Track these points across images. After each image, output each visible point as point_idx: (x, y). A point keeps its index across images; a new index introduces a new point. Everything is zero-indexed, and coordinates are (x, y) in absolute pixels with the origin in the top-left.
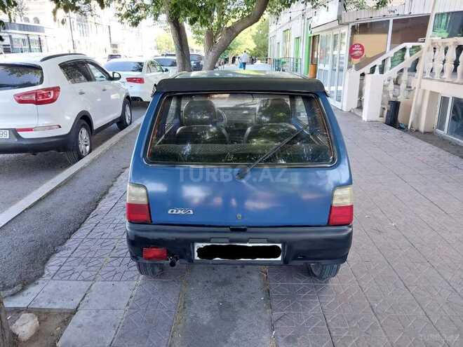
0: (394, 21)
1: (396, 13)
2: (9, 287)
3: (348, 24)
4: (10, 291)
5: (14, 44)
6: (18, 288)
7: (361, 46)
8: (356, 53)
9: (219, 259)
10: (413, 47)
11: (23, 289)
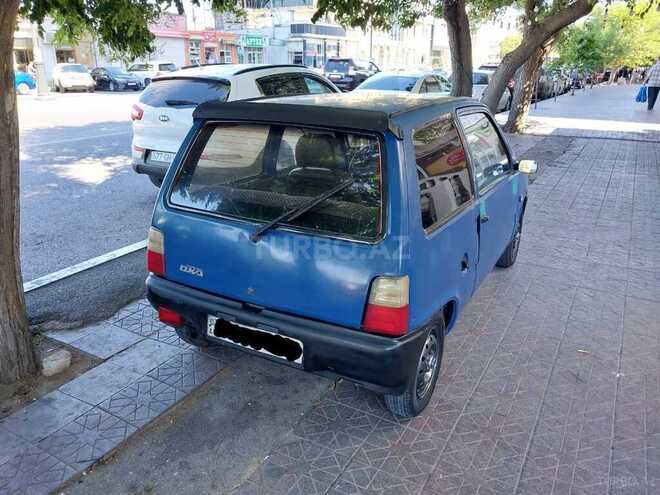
2: (71, 321)
4: (68, 325)
5: (307, 51)
6: (78, 323)
9: (232, 341)
11: (82, 326)
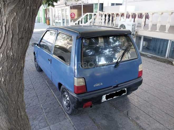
0: (83, 5)
1: (84, 3)
3: (69, 6)
7: (74, 14)
8: (73, 16)
10: (90, 14)
